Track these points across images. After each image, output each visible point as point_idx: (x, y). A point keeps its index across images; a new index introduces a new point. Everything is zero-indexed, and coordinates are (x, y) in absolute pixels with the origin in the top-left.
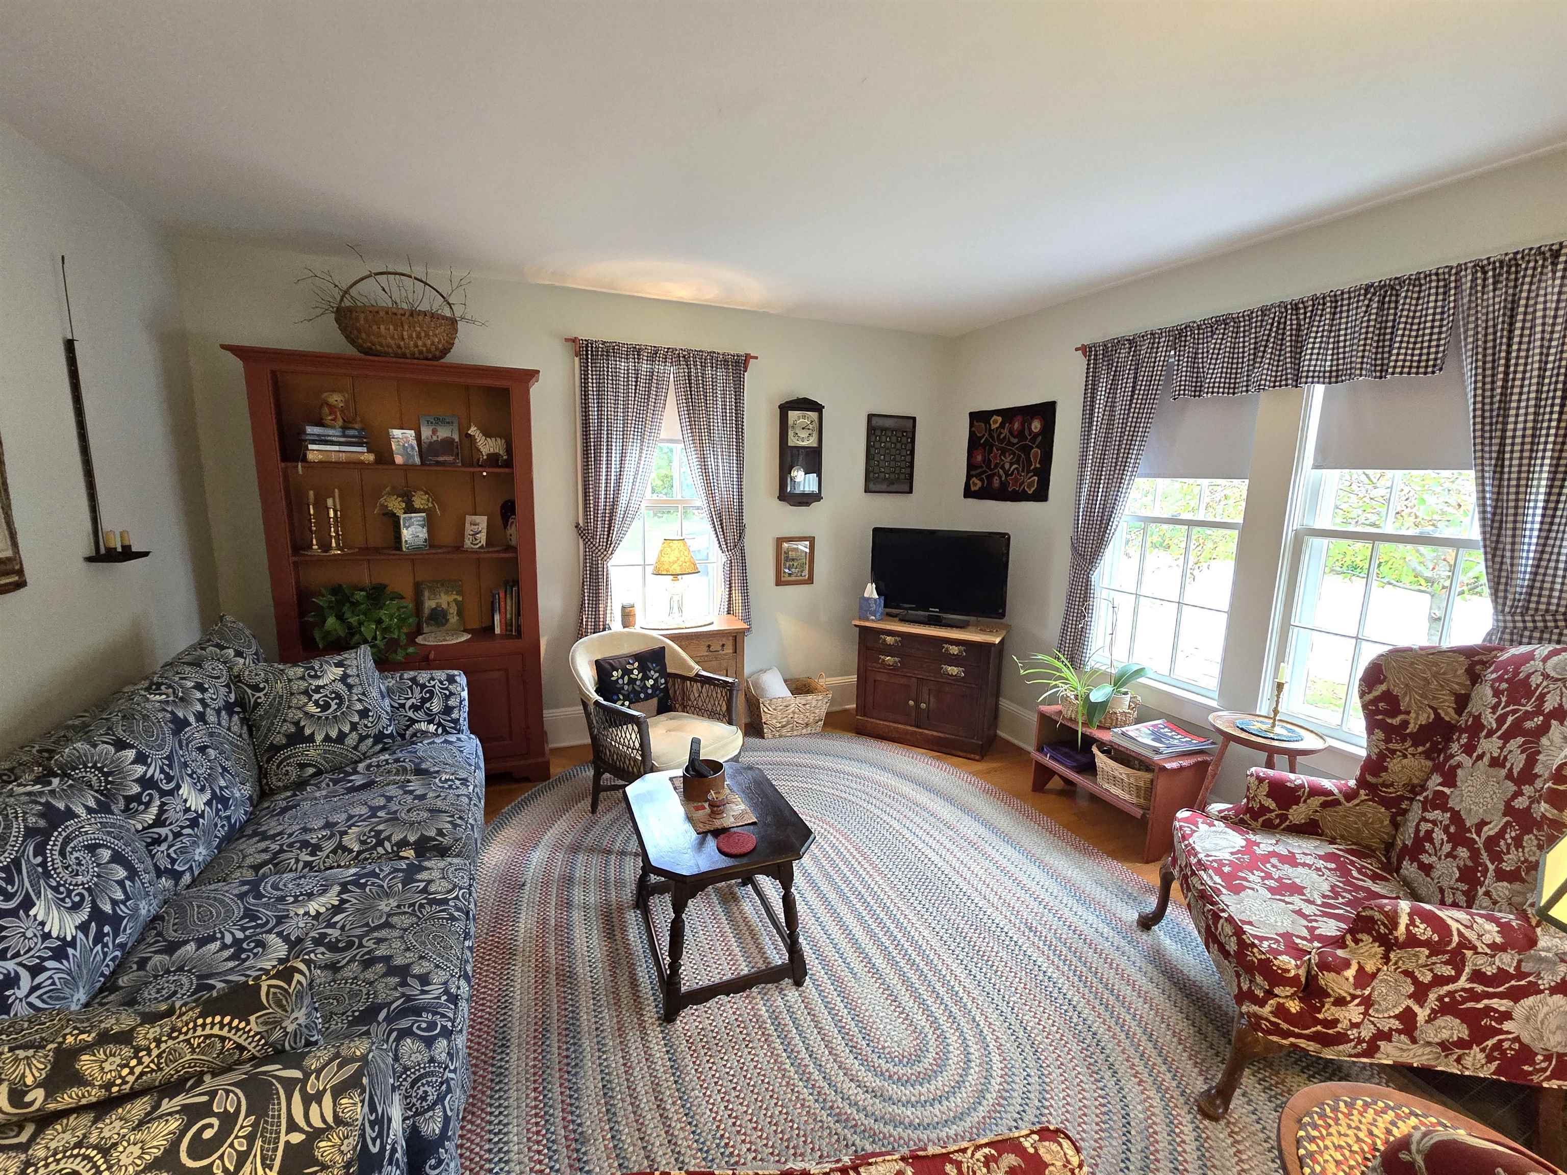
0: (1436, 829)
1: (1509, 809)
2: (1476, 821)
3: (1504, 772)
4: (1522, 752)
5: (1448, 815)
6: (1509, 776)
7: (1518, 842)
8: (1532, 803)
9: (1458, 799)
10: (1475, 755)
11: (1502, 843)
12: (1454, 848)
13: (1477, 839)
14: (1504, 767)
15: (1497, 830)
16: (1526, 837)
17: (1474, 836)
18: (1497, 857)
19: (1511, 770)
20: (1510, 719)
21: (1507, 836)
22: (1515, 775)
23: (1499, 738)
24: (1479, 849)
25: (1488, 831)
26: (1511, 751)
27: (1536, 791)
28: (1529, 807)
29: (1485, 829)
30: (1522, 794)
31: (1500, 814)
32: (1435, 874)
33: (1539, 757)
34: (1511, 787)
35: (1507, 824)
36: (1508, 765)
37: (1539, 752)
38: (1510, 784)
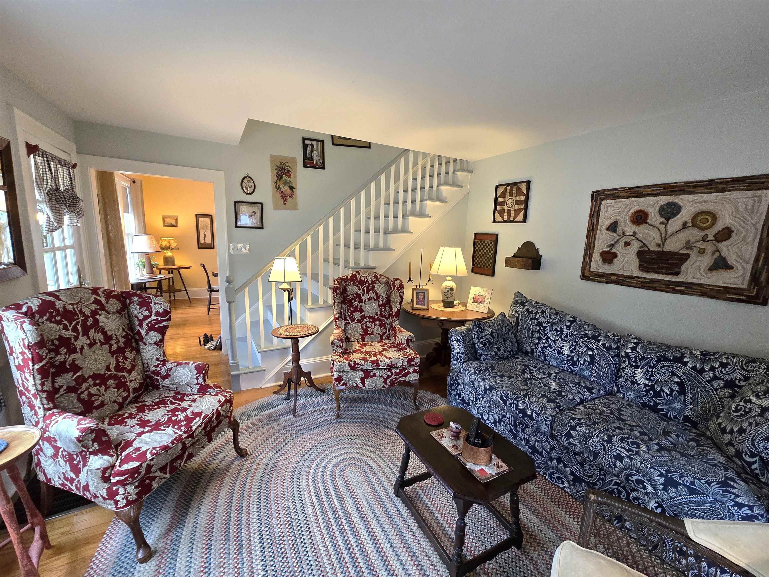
0: (90, 390)
1: (112, 353)
2: (104, 368)
3: (98, 345)
4: (98, 333)
5: (90, 380)
6: (102, 344)
7: (125, 358)
8: (118, 344)
9: (88, 371)
10: (78, 350)
11: (121, 364)
12: (106, 385)
13: (111, 373)
14: (97, 343)
15: (115, 362)
16: (126, 354)
17: (109, 373)
18: (123, 369)
19: (100, 341)
20: (79, 327)
21: (120, 360)
22: (103, 341)
23: (83, 336)
24: (115, 374)
25: (112, 367)
26: (93, 336)
27: (115, 340)
28: (118, 346)
29: (111, 367)
30: (112, 345)
31: (111, 357)
32: (107, 401)
33: (106, 329)
34: (107, 346)
35: (116, 358)
36: (98, 341)
37: (104, 329)
38: (104, 346)
